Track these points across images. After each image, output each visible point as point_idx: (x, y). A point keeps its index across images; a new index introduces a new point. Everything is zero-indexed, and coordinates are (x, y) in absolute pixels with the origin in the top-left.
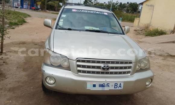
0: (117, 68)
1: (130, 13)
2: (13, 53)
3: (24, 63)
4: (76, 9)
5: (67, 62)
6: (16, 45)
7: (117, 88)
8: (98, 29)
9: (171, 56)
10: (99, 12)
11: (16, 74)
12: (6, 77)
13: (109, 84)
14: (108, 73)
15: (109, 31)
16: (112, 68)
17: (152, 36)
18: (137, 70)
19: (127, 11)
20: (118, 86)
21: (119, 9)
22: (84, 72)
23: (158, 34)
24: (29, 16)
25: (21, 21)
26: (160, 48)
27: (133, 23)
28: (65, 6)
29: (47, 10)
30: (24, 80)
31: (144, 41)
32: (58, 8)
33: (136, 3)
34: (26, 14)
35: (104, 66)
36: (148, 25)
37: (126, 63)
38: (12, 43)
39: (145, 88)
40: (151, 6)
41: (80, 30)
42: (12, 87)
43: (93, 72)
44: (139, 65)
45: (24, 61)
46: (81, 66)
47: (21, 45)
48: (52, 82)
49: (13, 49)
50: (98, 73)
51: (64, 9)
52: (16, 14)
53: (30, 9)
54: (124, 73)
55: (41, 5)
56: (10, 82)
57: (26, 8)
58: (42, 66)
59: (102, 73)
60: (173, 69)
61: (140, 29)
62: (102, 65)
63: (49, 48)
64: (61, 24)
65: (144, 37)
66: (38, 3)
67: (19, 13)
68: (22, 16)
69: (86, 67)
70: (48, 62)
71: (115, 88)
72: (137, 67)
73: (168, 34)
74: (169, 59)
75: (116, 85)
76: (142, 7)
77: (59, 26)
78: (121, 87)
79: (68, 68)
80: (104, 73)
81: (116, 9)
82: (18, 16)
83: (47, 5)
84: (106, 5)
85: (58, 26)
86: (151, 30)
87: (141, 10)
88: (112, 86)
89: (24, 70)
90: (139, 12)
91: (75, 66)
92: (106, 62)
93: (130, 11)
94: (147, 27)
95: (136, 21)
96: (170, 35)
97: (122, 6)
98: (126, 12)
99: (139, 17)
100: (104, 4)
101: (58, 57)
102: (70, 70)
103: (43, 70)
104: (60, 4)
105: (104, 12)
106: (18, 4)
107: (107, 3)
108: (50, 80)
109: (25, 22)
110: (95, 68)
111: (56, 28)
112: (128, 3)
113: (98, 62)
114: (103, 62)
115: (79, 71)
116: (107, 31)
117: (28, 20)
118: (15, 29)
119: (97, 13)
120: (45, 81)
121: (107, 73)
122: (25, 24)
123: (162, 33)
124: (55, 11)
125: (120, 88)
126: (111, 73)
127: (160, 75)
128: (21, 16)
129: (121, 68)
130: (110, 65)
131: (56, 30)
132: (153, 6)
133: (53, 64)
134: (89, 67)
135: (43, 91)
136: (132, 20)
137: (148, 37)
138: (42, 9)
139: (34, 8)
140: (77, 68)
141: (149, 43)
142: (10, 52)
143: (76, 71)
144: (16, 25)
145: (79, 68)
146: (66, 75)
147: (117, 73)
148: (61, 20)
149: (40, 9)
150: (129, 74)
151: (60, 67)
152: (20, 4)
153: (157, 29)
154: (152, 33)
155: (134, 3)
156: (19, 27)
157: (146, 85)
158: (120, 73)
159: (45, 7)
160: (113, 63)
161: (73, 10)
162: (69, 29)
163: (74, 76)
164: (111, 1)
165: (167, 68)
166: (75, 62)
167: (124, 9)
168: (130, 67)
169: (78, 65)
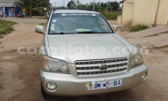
0: (114, 66)
1: (112, 11)
2: (6, 62)
3: (19, 71)
4: (66, 13)
5: (66, 66)
6: (7, 54)
7: (116, 85)
8: (88, 30)
9: (156, 48)
10: (87, 14)
11: (12, 83)
12: (3, 88)
13: (109, 82)
14: (107, 72)
15: (99, 31)
16: (110, 66)
17: (136, 32)
18: (132, 66)
19: (109, 10)
20: (117, 83)
21: (101, 9)
22: (83, 73)
23: (141, 29)
24: (16, 23)
25: (9, 29)
26: (145, 42)
27: (117, 20)
28: (54, 11)
29: (33, 16)
30: (22, 88)
31: (129, 37)
32: (43, 13)
33: (116, 2)
34: (12, 22)
35: (102, 66)
36: (130, 21)
37: (122, 60)
38: (3, 52)
39: (142, 82)
40: (131, 3)
41: (72, 33)
42: (10, 97)
43: (92, 73)
44: (134, 61)
45: (19, 69)
46: (80, 68)
47: (12, 53)
48: (53, 87)
49: (4, 58)
50: (97, 73)
51: (53, 14)
52: (2, 22)
53: (16, 16)
54: (121, 70)
55: (26, 11)
56: (7, 92)
57: (12, 16)
58: (41, 72)
59: (101, 72)
60: (160, 60)
61: (123, 25)
62: (100, 65)
63: (46, 54)
64: (53, 29)
65: (128, 33)
66: (22, 10)
67: (5, 21)
68: (9, 25)
69: (85, 68)
70: (47, 68)
71: (114, 85)
72: (132, 63)
73: (150, 28)
74: (155, 51)
75: (115, 82)
76: (123, 5)
77: (52, 31)
78: (120, 83)
79: (68, 72)
80: (103, 72)
81: (98, 9)
82: (5, 25)
83: (32, 11)
84: (88, 6)
85: (50, 31)
86: (134, 25)
87: (122, 8)
88: (112, 84)
89: (20, 78)
90: (121, 10)
91: (75, 69)
92: (103, 62)
93: (111, 10)
94: (130, 23)
95: (119, 18)
96: (152, 29)
97: (103, 6)
98: (107, 11)
99: (121, 14)
100: (87, 5)
101: (56, 62)
102: (70, 74)
103: (43, 77)
104: (44, 8)
105: (92, 14)
106: (3, 12)
107: (90, 4)
108: (51, 86)
109: (13, 30)
110: (94, 68)
111: (49, 34)
112: (109, 2)
113: (96, 63)
114: (101, 62)
115: (79, 73)
116: (98, 31)
117: (15, 27)
118: (4, 38)
119: (86, 15)
120: (47, 88)
121: (105, 72)
122: (13, 31)
123: (144, 28)
124: (40, 16)
125: (119, 85)
126: (109, 71)
127: (150, 67)
128: (7, 24)
129: (118, 65)
130: (108, 64)
131: (49, 35)
132: (133, 3)
133: (52, 70)
134: (87, 68)
135: (43, 97)
136: (115, 18)
137: (132, 32)
138: (28, 15)
139: (19, 15)
140: (76, 71)
141: (134, 38)
142: (3, 61)
143: (76, 74)
144: (4, 34)
145: (78, 71)
146: (66, 79)
147: (115, 71)
148: (53, 25)
149: (25, 16)
150: (126, 71)
151: (59, 71)
152: (5, 13)
153: (140, 24)
154: (135, 28)
155: (114, 2)
156: (8, 36)
157: (142, 79)
158: (117, 70)
159: (30, 13)
160: (110, 61)
161: (63, 15)
162: (62, 33)
163: (74, 78)
164: (92, 2)
165: (155, 60)
166: (74, 65)
167: (106, 8)
168: (126, 64)
169: (76, 68)
